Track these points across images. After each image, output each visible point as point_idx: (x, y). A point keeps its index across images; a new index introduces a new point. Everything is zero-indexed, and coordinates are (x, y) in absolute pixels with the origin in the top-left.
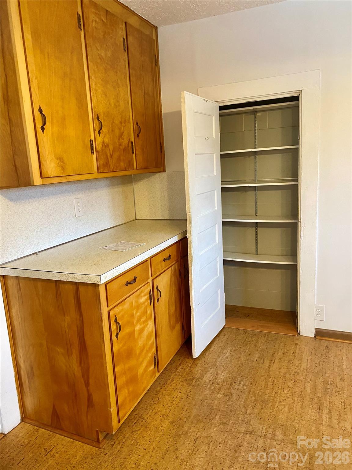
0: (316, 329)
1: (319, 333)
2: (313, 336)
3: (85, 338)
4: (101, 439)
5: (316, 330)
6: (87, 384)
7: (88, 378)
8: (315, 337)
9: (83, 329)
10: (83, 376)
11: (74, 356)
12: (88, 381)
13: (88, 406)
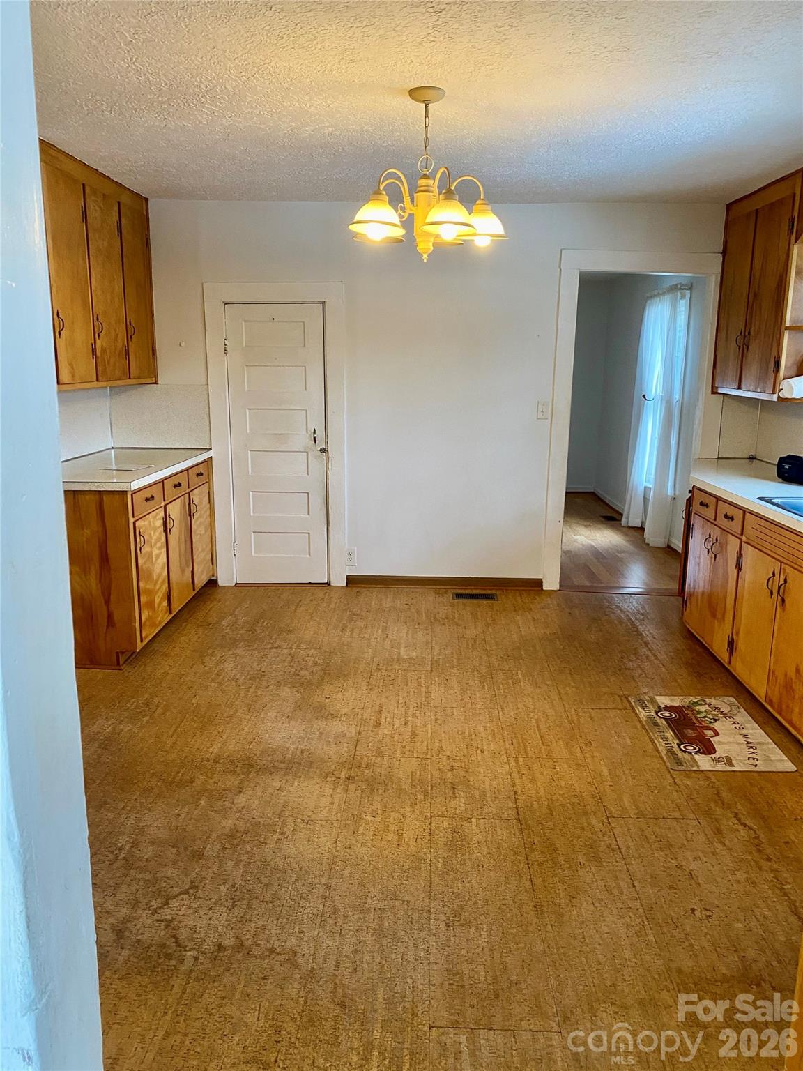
0: (347, 576)
1: (351, 580)
2: (345, 584)
3: (108, 552)
4: (121, 663)
5: (348, 578)
6: (107, 602)
7: (110, 594)
8: (347, 585)
9: (105, 542)
10: (103, 593)
11: (93, 572)
12: (109, 598)
13: (108, 627)
